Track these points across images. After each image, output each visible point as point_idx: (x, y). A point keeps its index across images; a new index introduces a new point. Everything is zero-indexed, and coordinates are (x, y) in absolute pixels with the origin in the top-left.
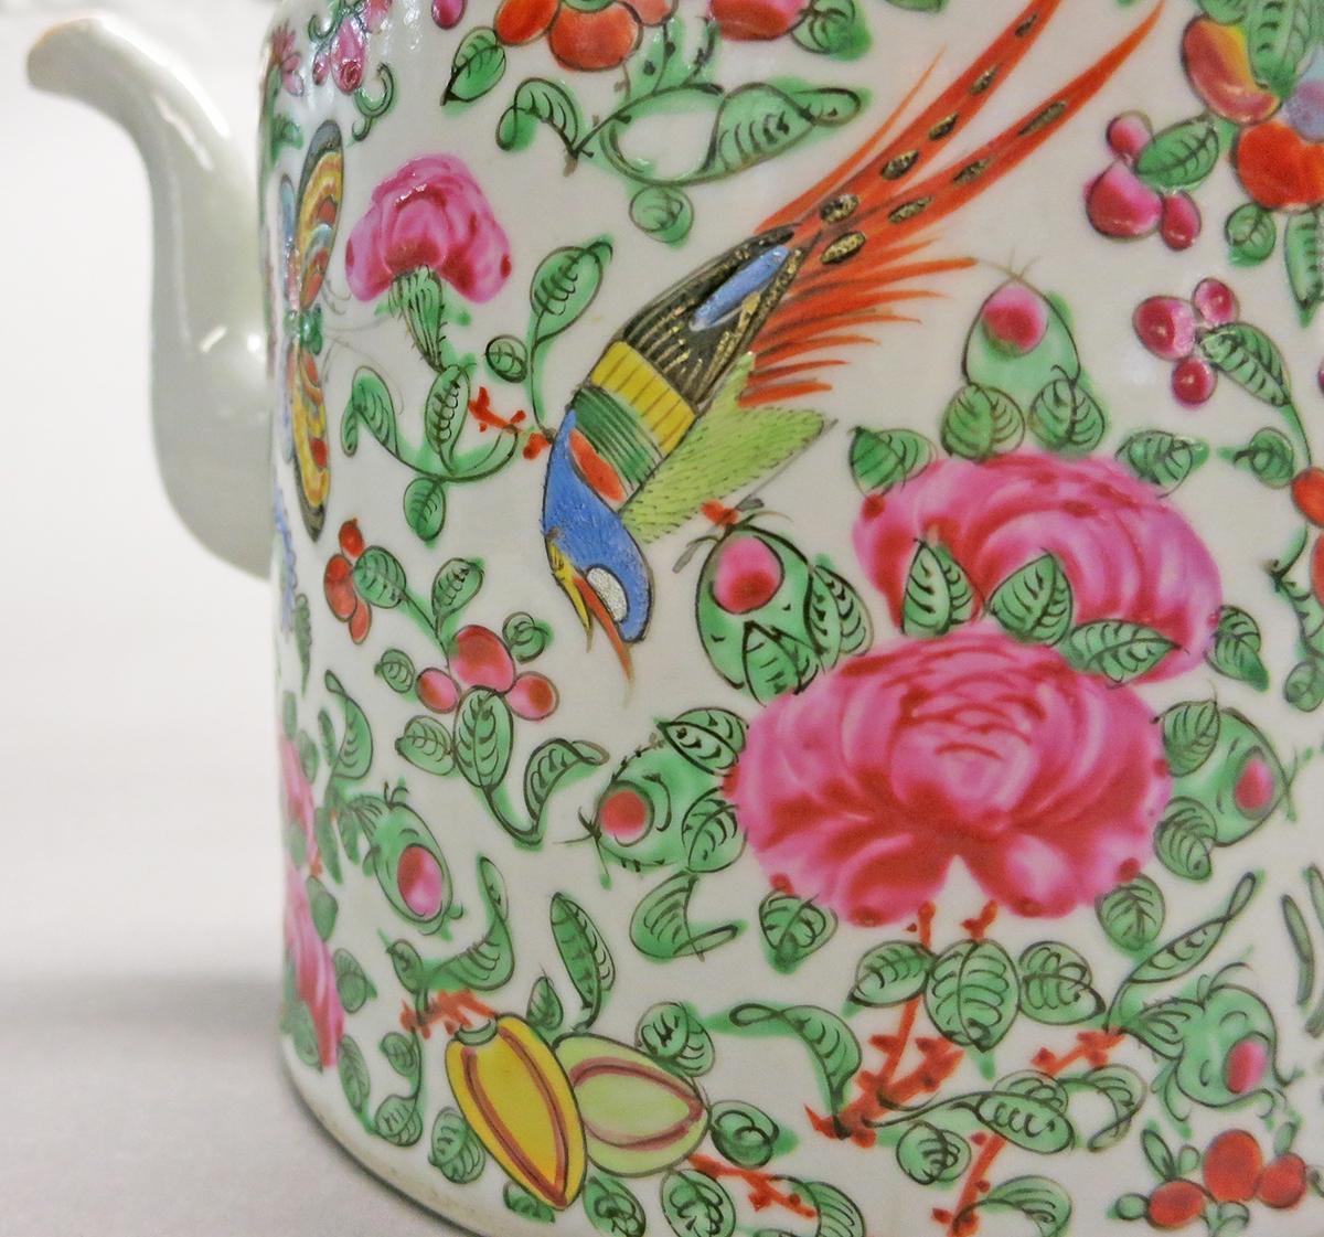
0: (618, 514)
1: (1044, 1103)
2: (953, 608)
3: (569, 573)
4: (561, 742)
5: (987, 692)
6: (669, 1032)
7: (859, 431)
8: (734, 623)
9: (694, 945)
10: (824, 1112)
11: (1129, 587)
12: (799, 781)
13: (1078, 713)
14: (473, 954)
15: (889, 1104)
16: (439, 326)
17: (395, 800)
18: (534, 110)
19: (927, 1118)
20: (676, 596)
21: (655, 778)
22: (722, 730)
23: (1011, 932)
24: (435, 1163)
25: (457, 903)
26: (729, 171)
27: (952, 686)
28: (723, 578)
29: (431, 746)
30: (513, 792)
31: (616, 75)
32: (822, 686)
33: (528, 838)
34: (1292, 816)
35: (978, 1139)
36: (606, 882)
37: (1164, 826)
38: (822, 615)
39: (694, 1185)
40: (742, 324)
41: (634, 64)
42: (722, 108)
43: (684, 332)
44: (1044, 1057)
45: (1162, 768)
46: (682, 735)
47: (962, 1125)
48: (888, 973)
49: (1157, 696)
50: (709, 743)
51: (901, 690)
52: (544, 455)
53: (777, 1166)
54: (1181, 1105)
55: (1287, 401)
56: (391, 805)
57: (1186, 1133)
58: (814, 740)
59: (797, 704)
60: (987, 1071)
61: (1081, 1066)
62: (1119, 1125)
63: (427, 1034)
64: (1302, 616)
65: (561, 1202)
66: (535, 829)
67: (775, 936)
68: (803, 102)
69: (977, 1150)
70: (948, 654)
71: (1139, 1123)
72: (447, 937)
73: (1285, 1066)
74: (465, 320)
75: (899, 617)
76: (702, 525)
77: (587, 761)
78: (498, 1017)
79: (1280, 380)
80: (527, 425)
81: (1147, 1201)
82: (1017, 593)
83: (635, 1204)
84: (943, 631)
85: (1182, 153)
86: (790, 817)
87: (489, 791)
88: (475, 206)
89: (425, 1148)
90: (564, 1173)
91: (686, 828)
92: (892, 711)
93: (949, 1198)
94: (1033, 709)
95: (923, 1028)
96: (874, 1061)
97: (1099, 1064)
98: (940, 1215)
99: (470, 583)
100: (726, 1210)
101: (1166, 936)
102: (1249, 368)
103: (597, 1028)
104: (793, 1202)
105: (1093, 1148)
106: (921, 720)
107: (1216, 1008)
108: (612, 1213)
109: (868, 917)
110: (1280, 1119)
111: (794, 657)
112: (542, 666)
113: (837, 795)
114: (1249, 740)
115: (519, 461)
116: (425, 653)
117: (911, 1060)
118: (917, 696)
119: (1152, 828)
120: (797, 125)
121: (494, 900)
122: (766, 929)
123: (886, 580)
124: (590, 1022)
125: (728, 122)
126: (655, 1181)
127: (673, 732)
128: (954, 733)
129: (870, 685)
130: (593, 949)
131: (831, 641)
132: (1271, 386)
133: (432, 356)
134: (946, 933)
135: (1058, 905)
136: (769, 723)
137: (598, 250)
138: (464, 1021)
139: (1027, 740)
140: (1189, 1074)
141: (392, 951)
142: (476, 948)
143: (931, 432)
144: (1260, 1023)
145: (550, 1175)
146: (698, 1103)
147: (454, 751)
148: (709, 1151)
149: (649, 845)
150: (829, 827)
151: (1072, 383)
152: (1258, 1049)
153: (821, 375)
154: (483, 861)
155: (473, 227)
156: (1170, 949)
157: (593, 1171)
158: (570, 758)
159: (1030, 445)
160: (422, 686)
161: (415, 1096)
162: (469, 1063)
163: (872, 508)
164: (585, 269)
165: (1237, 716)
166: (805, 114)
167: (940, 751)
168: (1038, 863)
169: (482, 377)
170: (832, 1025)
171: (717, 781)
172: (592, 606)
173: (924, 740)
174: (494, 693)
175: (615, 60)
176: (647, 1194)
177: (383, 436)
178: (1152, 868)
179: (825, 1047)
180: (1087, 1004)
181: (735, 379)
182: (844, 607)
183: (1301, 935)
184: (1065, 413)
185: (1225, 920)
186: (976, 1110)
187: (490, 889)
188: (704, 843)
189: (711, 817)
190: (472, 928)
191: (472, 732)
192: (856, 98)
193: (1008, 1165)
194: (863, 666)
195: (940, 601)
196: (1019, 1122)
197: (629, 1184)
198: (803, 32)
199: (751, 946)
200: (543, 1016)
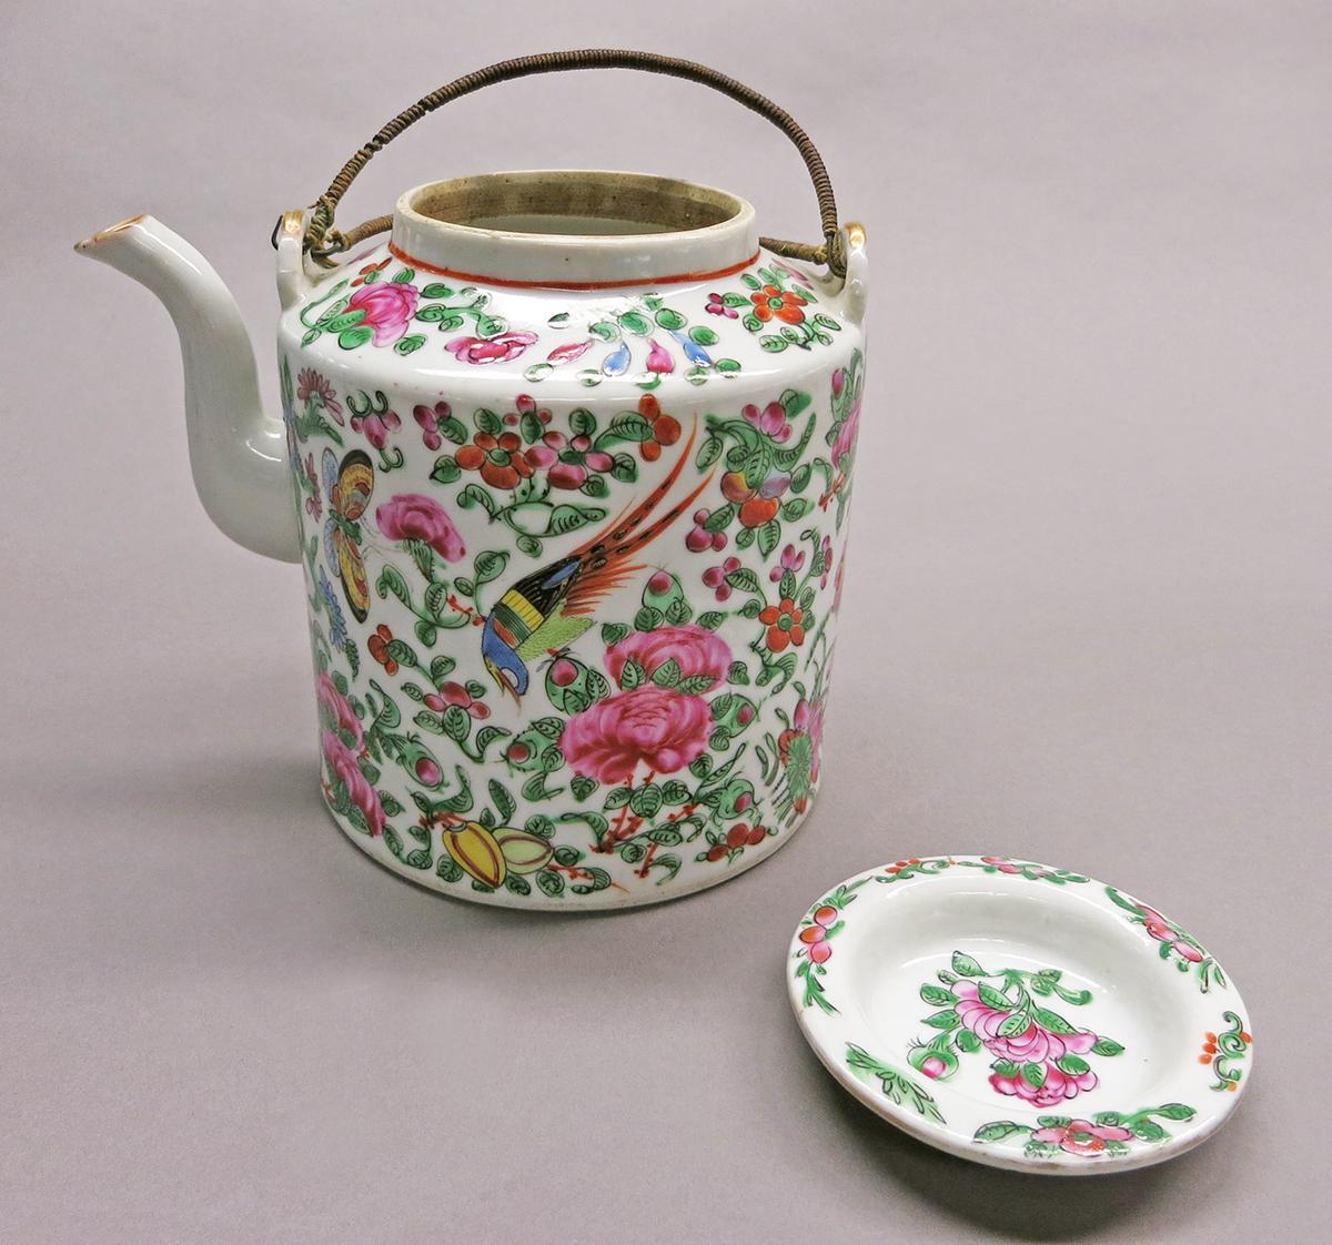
0: (514, 650)
1: (671, 831)
2: (639, 680)
3: (493, 669)
4: (492, 727)
5: (651, 706)
6: (538, 825)
7: (605, 625)
8: (560, 689)
9: (546, 795)
10: (595, 845)
11: (700, 664)
12: (584, 739)
13: (683, 708)
14: (454, 799)
15: (618, 840)
16: (431, 565)
17: (413, 740)
18: (474, 496)
19: (633, 842)
20: (537, 680)
21: (531, 741)
22: (556, 725)
23: (660, 780)
24: (439, 875)
25: (446, 782)
26: (556, 534)
27: (638, 706)
28: (556, 674)
29: (431, 723)
30: (471, 743)
31: (511, 492)
32: (593, 709)
33: (479, 760)
34: (759, 721)
35: (649, 846)
36: (512, 776)
37: (712, 736)
38: (592, 686)
39: (548, 874)
40: (562, 588)
41: (518, 490)
42: (554, 511)
43: (540, 589)
44: (671, 816)
45: (711, 720)
46: (541, 726)
47: (644, 842)
48: (617, 798)
49: (709, 697)
50: (551, 729)
51: (621, 708)
52: (482, 625)
53: (578, 865)
54: (719, 821)
55: (758, 588)
56: (411, 741)
57: (721, 830)
58: (589, 727)
59: (583, 715)
60: (652, 824)
61: (685, 816)
62: (697, 833)
63: (433, 828)
64: (762, 656)
65: (496, 885)
66: (482, 757)
67: (577, 791)
68: (584, 512)
69: (649, 849)
70: (637, 696)
71: (704, 830)
72: (442, 793)
73: (756, 799)
74: (444, 567)
75: (620, 685)
76: (548, 656)
77: (503, 734)
78: (467, 822)
79: (755, 583)
80: (475, 612)
81: (707, 854)
82: (660, 673)
83: (526, 883)
84: (634, 688)
85: (720, 518)
86: (581, 752)
87: (461, 742)
88: (447, 523)
89: (434, 869)
90: (497, 875)
91: (543, 757)
92: (617, 716)
93: (639, 866)
94: (667, 709)
95: (630, 813)
96: (613, 827)
97: (690, 814)
98: (636, 872)
99: (449, 666)
100: (561, 881)
101: (713, 771)
102: (743, 583)
103: (509, 825)
104: (585, 875)
105: (688, 841)
106: (627, 718)
107: (731, 788)
108: (517, 888)
109: (609, 781)
110: (755, 816)
111: (582, 700)
112: (483, 700)
113: (598, 743)
114: (742, 702)
115: (471, 625)
116: (428, 688)
117: (626, 824)
118: (626, 710)
119: (708, 737)
120: (582, 520)
121: (463, 780)
122: (573, 789)
123: (615, 674)
124: (506, 823)
125: (556, 517)
126: (534, 875)
127: (537, 726)
128: (640, 720)
129: (609, 708)
130: (507, 799)
131: (596, 694)
132: (752, 586)
133: (428, 575)
134: (637, 782)
135: (676, 768)
136: (574, 722)
137: (504, 555)
138: (451, 824)
139: (665, 719)
140: (722, 811)
141: (413, 795)
142: (456, 797)
143: (631, 624)
144: (748, 788)
145: (492, 877)
146: (549, 847)
147: (443, 726)
148: (554, 862)
149: (530, 763)
150: (595, 755)
151: (680, 602)
152: (747, 797)
153: (591, 606)
154: (458, 767)
155: (446, 530)
156: (715, 774)
157: (509, 873)
158: (496, 733)
159: (666, 624)
160: (426, 700)
161: (429, 850)
162: (454, 839)
163: (610, 650)
164: (498, 561)
165: (738, 695)
166: (585, 517)
167: (635, 726)
168: (669, 757)
169: (452, 591)
170: (598, 817)
171: (554, 741)
172: (504, 683)
173: (629, 723)
174: (461, 707)
175: (510, 487)
176: (531, 880)
177: (402, 597)
178: (709, 751)
179: (596, 824)
180: (686, 796)
181: (560, 607)
182: (600, 683)
183: (762, 756)
184: (678, 613)
185: (734, 761)
186: (648, 837)
187: (462, 777)
188: (550, 762)
189: (553, 753)
190: (452, 790)
191: (452, 720)
192: (604, 513)
193: (660, 851)
194: (607, 702)
195: (634, 678)
196: (663, 838)
197: (524, 877)
198: (584, 488)
199: (568, 795)
200: (487, 822)
